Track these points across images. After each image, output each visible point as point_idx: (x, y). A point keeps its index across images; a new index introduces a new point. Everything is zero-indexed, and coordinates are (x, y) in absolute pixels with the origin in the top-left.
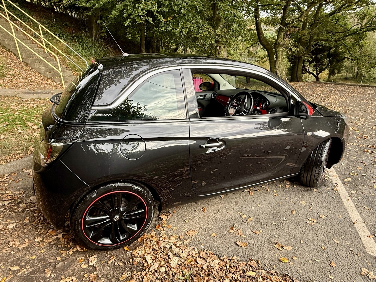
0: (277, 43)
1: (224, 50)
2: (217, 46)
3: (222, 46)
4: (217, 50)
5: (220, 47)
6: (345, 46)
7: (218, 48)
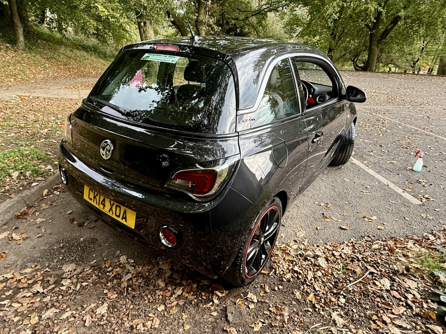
0: (199, 21)
1: (150, 27)
2: (140, 22)
3: (148, 22)
4: (142, 27)
5: (145, 23)
6: (253, 26)
7: (142, 24)
